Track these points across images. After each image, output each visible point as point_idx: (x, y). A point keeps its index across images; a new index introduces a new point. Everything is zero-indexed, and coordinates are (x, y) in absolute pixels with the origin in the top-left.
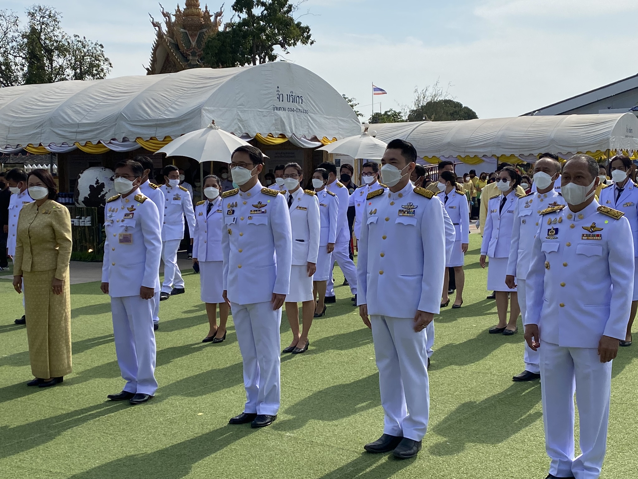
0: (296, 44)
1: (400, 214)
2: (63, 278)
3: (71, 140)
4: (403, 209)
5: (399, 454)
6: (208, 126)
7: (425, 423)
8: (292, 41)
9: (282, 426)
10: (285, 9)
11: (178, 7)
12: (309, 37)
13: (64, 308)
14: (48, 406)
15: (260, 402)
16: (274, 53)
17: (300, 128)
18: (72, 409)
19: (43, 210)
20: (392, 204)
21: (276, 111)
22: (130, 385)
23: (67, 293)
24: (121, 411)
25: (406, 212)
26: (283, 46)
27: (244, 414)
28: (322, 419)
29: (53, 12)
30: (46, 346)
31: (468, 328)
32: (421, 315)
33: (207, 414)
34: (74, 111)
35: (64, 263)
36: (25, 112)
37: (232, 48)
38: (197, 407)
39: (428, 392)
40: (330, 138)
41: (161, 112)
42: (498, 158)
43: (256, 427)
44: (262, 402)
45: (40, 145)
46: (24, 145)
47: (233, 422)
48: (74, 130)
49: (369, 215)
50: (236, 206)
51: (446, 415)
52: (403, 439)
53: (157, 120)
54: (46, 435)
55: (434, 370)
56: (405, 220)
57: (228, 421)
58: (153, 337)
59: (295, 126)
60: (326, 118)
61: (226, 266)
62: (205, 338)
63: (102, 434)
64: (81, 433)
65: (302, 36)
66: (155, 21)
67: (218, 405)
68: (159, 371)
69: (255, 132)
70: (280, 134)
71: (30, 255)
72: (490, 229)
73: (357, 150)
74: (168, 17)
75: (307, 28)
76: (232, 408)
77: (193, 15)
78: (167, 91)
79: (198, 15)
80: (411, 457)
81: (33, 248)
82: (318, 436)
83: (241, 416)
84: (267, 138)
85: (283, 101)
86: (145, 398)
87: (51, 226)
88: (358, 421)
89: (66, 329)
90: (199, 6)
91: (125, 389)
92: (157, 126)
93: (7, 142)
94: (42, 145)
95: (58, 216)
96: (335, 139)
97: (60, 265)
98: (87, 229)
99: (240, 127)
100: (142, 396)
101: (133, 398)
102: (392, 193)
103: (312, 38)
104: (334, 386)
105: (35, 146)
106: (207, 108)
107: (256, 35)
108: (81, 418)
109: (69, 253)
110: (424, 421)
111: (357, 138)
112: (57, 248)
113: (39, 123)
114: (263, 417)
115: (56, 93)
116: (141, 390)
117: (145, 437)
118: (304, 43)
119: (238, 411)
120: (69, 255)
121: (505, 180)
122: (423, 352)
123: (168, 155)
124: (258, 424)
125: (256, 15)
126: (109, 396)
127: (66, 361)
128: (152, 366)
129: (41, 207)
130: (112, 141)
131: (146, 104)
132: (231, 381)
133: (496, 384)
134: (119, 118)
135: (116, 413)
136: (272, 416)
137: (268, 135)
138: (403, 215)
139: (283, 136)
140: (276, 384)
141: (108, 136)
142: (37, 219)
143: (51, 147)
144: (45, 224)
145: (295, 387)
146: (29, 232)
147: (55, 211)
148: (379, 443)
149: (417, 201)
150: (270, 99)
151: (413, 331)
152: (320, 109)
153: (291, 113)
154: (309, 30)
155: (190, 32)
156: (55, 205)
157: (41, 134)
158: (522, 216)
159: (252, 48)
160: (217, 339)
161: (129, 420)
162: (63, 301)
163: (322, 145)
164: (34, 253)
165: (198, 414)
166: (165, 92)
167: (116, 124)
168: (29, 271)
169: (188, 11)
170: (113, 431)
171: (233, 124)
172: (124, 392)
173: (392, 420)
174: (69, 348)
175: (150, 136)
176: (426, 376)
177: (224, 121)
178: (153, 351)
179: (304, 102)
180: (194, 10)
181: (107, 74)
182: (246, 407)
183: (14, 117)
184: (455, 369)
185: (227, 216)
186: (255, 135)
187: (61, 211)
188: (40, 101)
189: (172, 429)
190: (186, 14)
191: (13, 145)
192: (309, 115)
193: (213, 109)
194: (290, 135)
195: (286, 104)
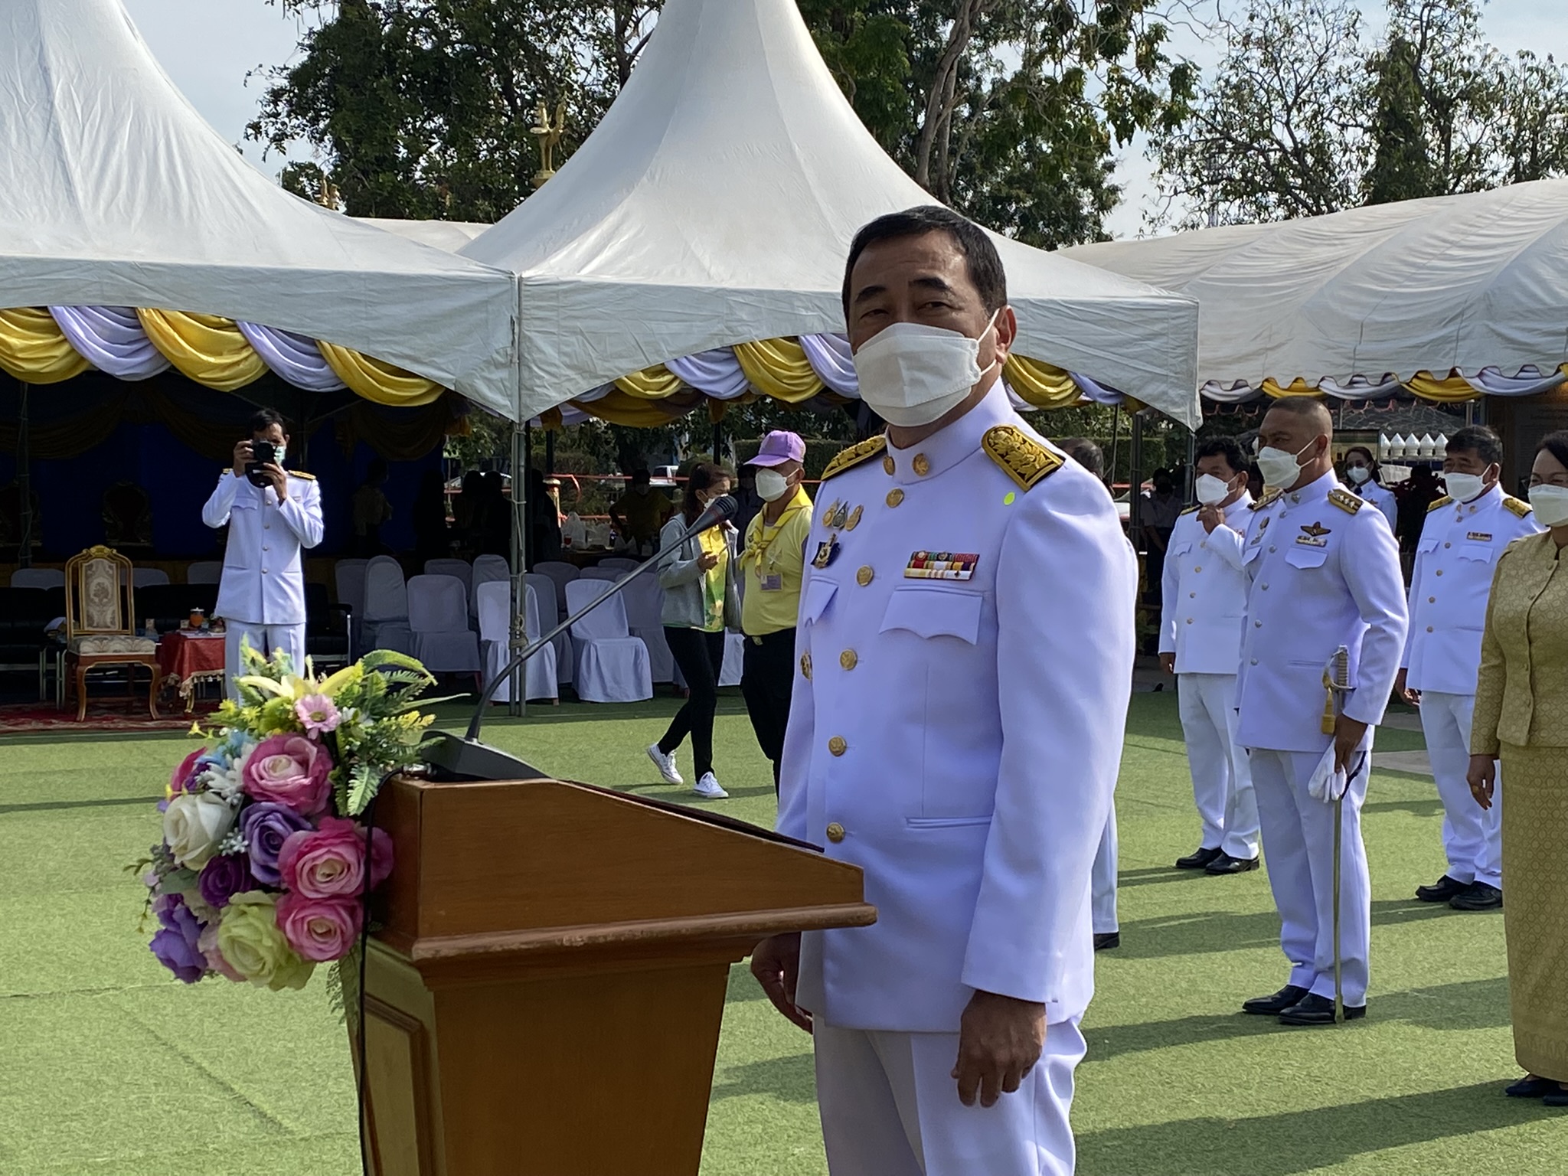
3: (1554, 357)
36: (1410, 278)
45: (1453, 373)
46: (1403, 375)
48: (1559, 326)
71: (1527, 695)
81: (1537, 675)
93: (1353, 366)
94: (1457, 375)
105: (1437, 378)
113: (1451, 309)
115: (1503, 218)
142: (1556, 588)
143: (1486, 379)
146: (1528, 626)
157: (1457, 340)
164: (1541, 689)
168: (1522, 743)
183: (1376, 294)
188: (1452, 244)
191: (1372, 377)
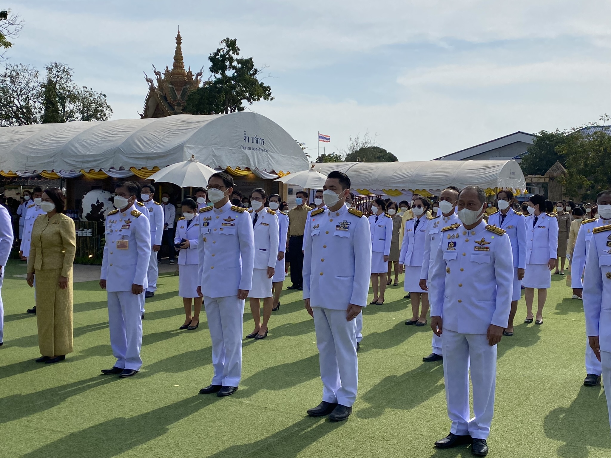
0: (259, 100)
1: (337, 229)
2: (67, 275)
3: (78, 168)
4: (340, 225)
5: (334, 417)
6: (189, 160)
7: (354, 393)
8: (257, 97)
9: (242, 395)
10: (252, 72)
11: (167, 67)
12: (269, 94)
13: (67, 300)
14: (52, 378)
15: (225, 376)
16: (242, 105)
17: (262, 164)
18: (72, 381)
19: (53, 220)
20: (331, 220)
21: (243, 149)
22: (120, 362)
23: (70, 288)
24: (112, 383)
25: (342, 228)
26: (249, 100)
27: (211, 386)
28: (274, 389)
29: (66, 68)
30: (52, 330)
31: (389, 320)
32: (352, 308)
33: (181, 386)
34: (80, 145)
35: (68, 263)
36: (41, 145)
37: (209, 100)
38: (174, 380)
39: (357, 368)
40: (285, 172)
41: (151, 147)
42: (413, 191)
43: (221, 396)
44: (226, 376)
45: (53, 171)
46: (39, 171)
47: (203, 392)
48: (80, 160)
49: (313, 229)
50: (210, 219)
51: (371, 388)
52: (338, 406)
53: (148, 154)
54: (50, 401)
55: (363, 352)
56: (341, 233)
57: (199, 391)
58: (141, 324)
59: (258, 162)
60: (283, 157)
61: (201, 268)
62: (181, 325)
63: (96, 401)
64: (78, 400)
65: (265, 93)
66: (148, 78)
67: (191, 378)
68: (143, 352)
69: (226, 165)
70: (246, 168)
71: (41, 257)
72: (407, 244)
73: (306, 182)
74: (159, 75)
75: (268, 87)
76: (202, 381)
77: (179, 74)
78: (157, 131)
79: (183, 74)
80: (343, 420)
81: (44, 251)
82: (270, 403)
83: (209, 388)
84: (235, 170)
85: (248, 142)
86: (132, 373)
87: (59, 234)
88: (302, 392)
89: (69, 316)
90: (184, 67)
91: (115, 365)
92: (147, 158)
93: (25, 168)
94: (54, 172)
95: (65, 226)
96: (289, 173)
97: (66, 265)
98: (88, 239)
99: (214, 161)
100: (129, 371)
101: (122, 373)
102: (331, 212)
103: (272, 95)
104: (284, 364)
105: (48, 172)
106: (188, 145)
107: (228, 92)
108: (79, 388)
109: (73, 256)
110: (353, 391)
111: (305, 173)
112: (64, 252)
113: (52, 154)
114: (227, 388)
115: (67, 130)
116: (128, 366)
117: (131, 404)
118: (266, 99)
119: (206, 384)
120: (72, 258)
121: (419, 207)
122: (353, 336)
123: (155, 181)
124: (222, 394)
125: (229, 76)
126: (102, 371)
127: (68, 342)
128: (138, 348)
129: (52, 218)
130: (111, 170)
131: (139, 141)
132: (201, 360)
133: (410, 363)
134: (116, 151)
135: (107, 384)
136: (235, 387)
137: (237, 168)
138: (339, 230)
139: (248, 169)
140: (238, 362)
141: (108, 165)
142: (48, 228)
143: (61, 173)
144: (54, 232)
145: (253, 365)
146: (41, 238)
147: (63, 222)
148: (318, 408)
149: (351, 219)
150: (238, 140)
151: (346, 320)
152: (277, 149)
153: (255, 152)
154: (270, 89)
155: (176, 87)
156: (63, 217)
157: (54, 162)
158: (431, 234)
159: (224, 101)
160: (192, 327)
161: (118, 389)
162: (67, 294)
163: (279, 177)
164: (44, 254)
165: (175, 386)
166: (156, 132)
167: (114, 156)
168: (40, 269)
169: (175, 71)
170: (105, 399)
171: (208, 159)
172: (115, 368)
173: (329, 390)
174: (71, 332)
175: (142, 166)
176: (356, 356)
177: (201, 156)
178: (140, 335)
179: (266, 144)
180: (179, 71)
181: (108, 118)
182: (214, 380)
183: (32, 148)
184: (379, 352)
185: (202, 227)
186: (226, 168)
187: (67, 222)
188: (54, 136)
189: (153, 397)
190: (173, 73)
191: (31, 171)
192: (269, 154)
193: (193, 146)
194: (254, 168)
195: (250, 144)
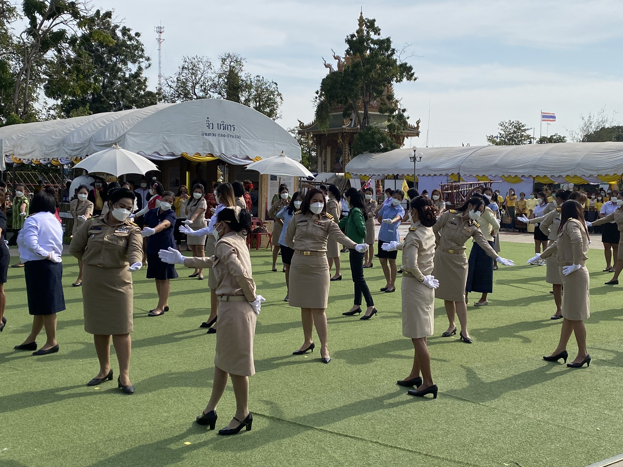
0: (402, 81)
3: (70, 156)
12: (412, 75)
17: (232, 150)
21: (205, 136)
29: (240, 58)
42: (534, 178)
48: (72, 148)
59: (225, 148)
60: (262, 142)
65: (407, 74)
69: (181, 152)
70: (209, 154)
74: (339, 60)
75: (411, 67)
84: (194, 156)
85: (212, 128)
99: (165, 148)
105: (55, 160)
106: (131, 133)
118: (409, 80)
131: (109, 130)
137: (196, 154)
139: (212, 156)
141: (85, 153)
143: (61, 160)
150: (198, 127)
152: (254, 135)
153: (221, 139)
154: (413, 69)
167: (89, 145)
171: (158, 145)
177: (149, 143)
179: (236, 130)
186: (181, 154)
192: (242, 140)
193: (137, 134)
194: (219, 154)
195: (216, 131)
